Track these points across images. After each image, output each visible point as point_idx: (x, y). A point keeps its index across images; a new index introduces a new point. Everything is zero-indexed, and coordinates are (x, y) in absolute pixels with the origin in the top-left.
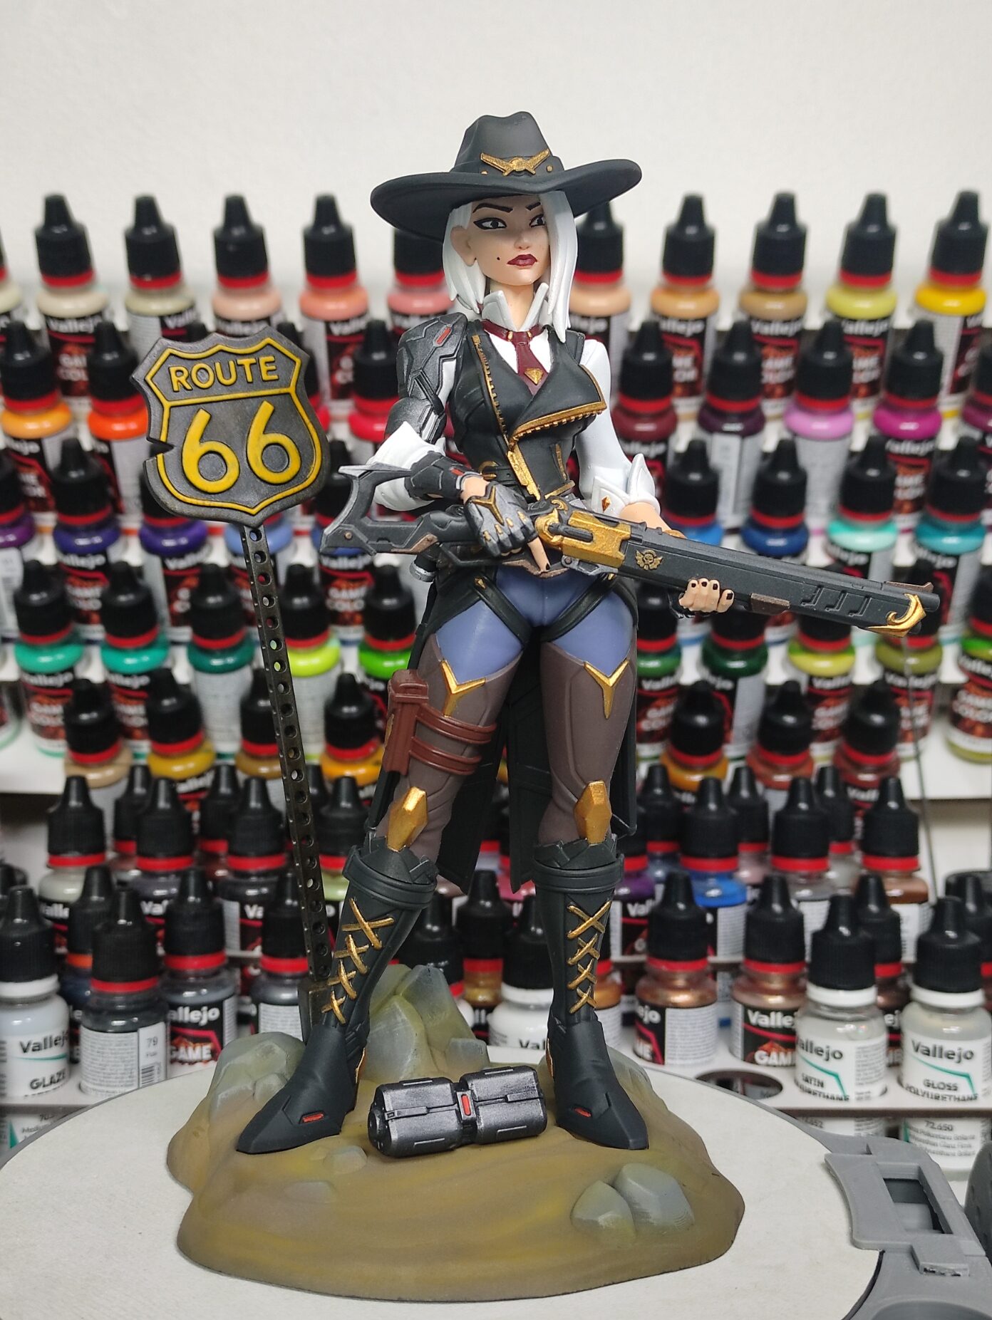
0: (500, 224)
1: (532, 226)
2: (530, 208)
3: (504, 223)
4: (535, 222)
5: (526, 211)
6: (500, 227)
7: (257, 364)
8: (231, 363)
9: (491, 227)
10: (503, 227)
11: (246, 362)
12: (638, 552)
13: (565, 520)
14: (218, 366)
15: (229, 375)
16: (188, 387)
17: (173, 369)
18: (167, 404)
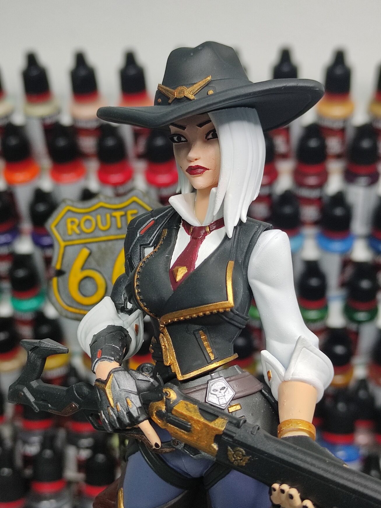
0: (183, 139)
1: (208, 139)
2: (200, 125)
3: (185, 138)
4: (210, 136)
5: (198, 129)
6: (183, 141)
7: (125, 215)
8: (108, 216)
9: (177, 141)
10: (185, 141)
11: (118, 214)
12: (229, 448)
13: (170, 409)
14: (99, 217)
15: (106, 224)
16: (78, 231)
17: (69, 221)
18: (63, 244)
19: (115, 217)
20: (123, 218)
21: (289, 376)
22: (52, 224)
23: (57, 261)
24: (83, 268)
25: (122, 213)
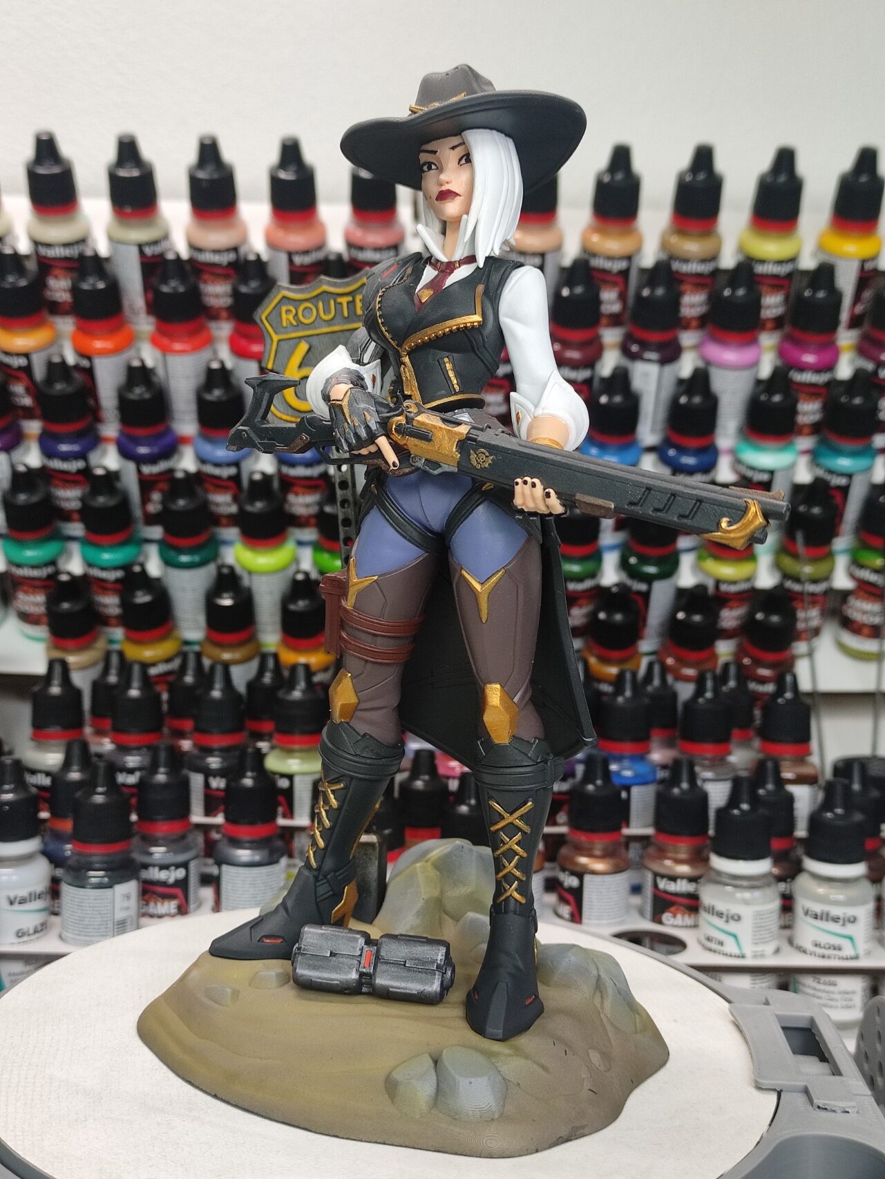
0: (433, 167)
1: (462, 164)
2: (453, 148)
3: (435, 165)
5: (450, 152)
7: (353, 301)
8: (332, 302)
9: (427, 170)
10: (436, 168)
11: (344, 300)
12: (471, 451)
13: (409, 420)
14: (321, 304)
15: (329, 312)
16: (294, 323)
17: (284, 309)
18: (276, 338)
19: (341, 304)
20: (350, 305)
21: (539, 412)
22: (263, 314)
23: (268, 360)
24: (300, 366)
25: (350, 299)
